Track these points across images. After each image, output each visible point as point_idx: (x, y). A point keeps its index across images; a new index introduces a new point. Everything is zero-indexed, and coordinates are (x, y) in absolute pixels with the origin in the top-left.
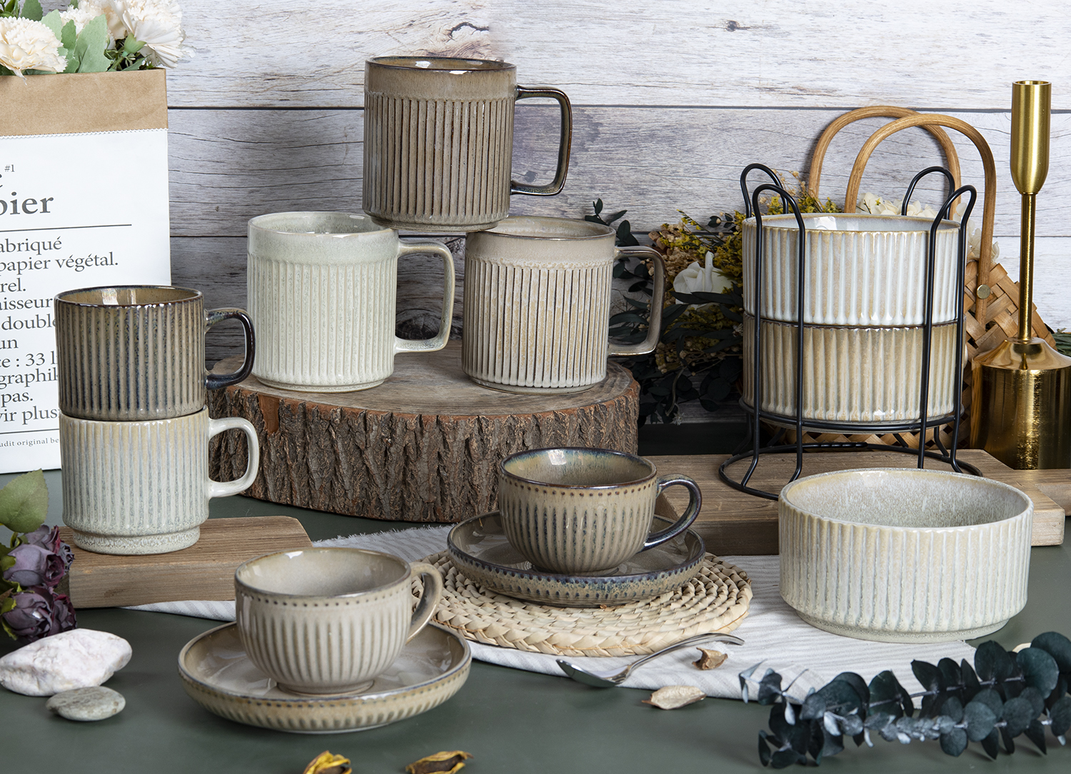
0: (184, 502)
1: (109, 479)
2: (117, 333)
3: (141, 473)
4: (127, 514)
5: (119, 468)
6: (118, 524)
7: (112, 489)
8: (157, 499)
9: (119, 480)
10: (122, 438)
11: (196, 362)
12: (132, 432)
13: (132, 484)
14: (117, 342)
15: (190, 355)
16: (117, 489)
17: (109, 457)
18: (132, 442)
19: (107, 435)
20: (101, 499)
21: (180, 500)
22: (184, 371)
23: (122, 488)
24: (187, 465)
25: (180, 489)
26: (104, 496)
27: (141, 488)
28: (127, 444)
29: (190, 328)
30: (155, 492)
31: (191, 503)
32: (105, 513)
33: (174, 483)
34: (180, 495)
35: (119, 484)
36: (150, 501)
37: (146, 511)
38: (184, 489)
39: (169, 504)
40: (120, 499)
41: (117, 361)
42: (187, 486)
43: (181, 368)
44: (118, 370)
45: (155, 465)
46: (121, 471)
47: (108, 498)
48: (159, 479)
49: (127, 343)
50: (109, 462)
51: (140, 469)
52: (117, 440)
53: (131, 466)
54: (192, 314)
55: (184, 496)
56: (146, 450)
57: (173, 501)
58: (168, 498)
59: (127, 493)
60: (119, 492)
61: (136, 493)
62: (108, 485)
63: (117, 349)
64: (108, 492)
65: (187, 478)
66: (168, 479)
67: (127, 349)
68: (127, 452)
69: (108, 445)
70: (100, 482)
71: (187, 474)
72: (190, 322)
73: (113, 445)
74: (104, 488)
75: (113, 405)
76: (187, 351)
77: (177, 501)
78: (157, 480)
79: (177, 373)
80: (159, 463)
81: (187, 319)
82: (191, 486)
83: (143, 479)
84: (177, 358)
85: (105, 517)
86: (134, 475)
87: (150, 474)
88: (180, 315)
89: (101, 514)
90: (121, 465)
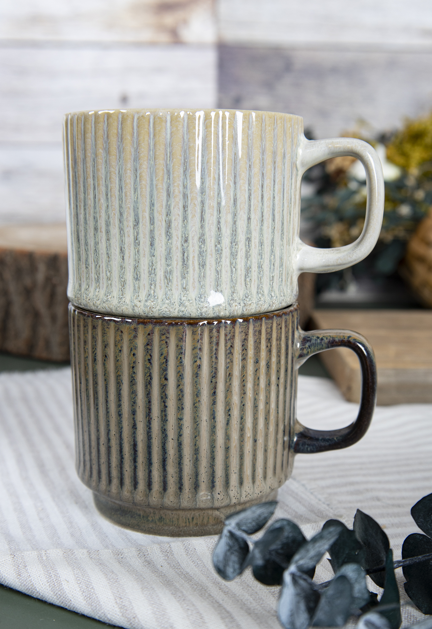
0: (233, 266)
1: (103, 214)
3: (152, 205)
4: (129, 276)
5: (117, 193)
6: (115, 293)
7: (108, 232)
8: (180, 255)
9: (117, 214)
10: (121, 138)
12: (138, 127)
13: (137, 222)
16: (115, 231)
17: (102, 173)
18: (138, 145)
19: (100, 133)
20: (93, 248)
21: (226, 261)
23: (121, 229)
24: (243, 197)
25: (226, 241)
26: (96, 244)
27: (152, 232)
28: (129, 149)
30: (177, 242)
31: (248, 270)
32: (98, 273)
33: (214, 228)
34: (226, 252)
35: (117, 222)
36: (168, 257)
37: (160, 274)
38: (234, 242)
39: (202, 265)
40: (118, 250)
42: (241, 237)
45: (177, 190)
46: (121, 199)
47: (102, 246)
48: (185, 218)
50: (102, 182)
51: (151, 197)
52: (114, 140)
53: (135, 190)
55: (234, 255)
56: (161, 162)
57: (210, 261)
58: (201, 254)
59: (129, 240)
60: (118, 236)
61: (145, 241)
62: (102, 224)
64: (102, 236)
65: (242, 224)
66: (202, 219)
68: (130, 165)
69: (101, 151)
70: (92, 218)
71: (242, 216)
73: (108, 152)
74: (96, 229)
77: (218, 262)
78: (181, 219)
80: (185, 187)
82: (249, 240)
83: (156, 215)
85: (98, 280)
86: (141, 207)
87: (168, 207)
89: (93, 276)
90: (121, 188)
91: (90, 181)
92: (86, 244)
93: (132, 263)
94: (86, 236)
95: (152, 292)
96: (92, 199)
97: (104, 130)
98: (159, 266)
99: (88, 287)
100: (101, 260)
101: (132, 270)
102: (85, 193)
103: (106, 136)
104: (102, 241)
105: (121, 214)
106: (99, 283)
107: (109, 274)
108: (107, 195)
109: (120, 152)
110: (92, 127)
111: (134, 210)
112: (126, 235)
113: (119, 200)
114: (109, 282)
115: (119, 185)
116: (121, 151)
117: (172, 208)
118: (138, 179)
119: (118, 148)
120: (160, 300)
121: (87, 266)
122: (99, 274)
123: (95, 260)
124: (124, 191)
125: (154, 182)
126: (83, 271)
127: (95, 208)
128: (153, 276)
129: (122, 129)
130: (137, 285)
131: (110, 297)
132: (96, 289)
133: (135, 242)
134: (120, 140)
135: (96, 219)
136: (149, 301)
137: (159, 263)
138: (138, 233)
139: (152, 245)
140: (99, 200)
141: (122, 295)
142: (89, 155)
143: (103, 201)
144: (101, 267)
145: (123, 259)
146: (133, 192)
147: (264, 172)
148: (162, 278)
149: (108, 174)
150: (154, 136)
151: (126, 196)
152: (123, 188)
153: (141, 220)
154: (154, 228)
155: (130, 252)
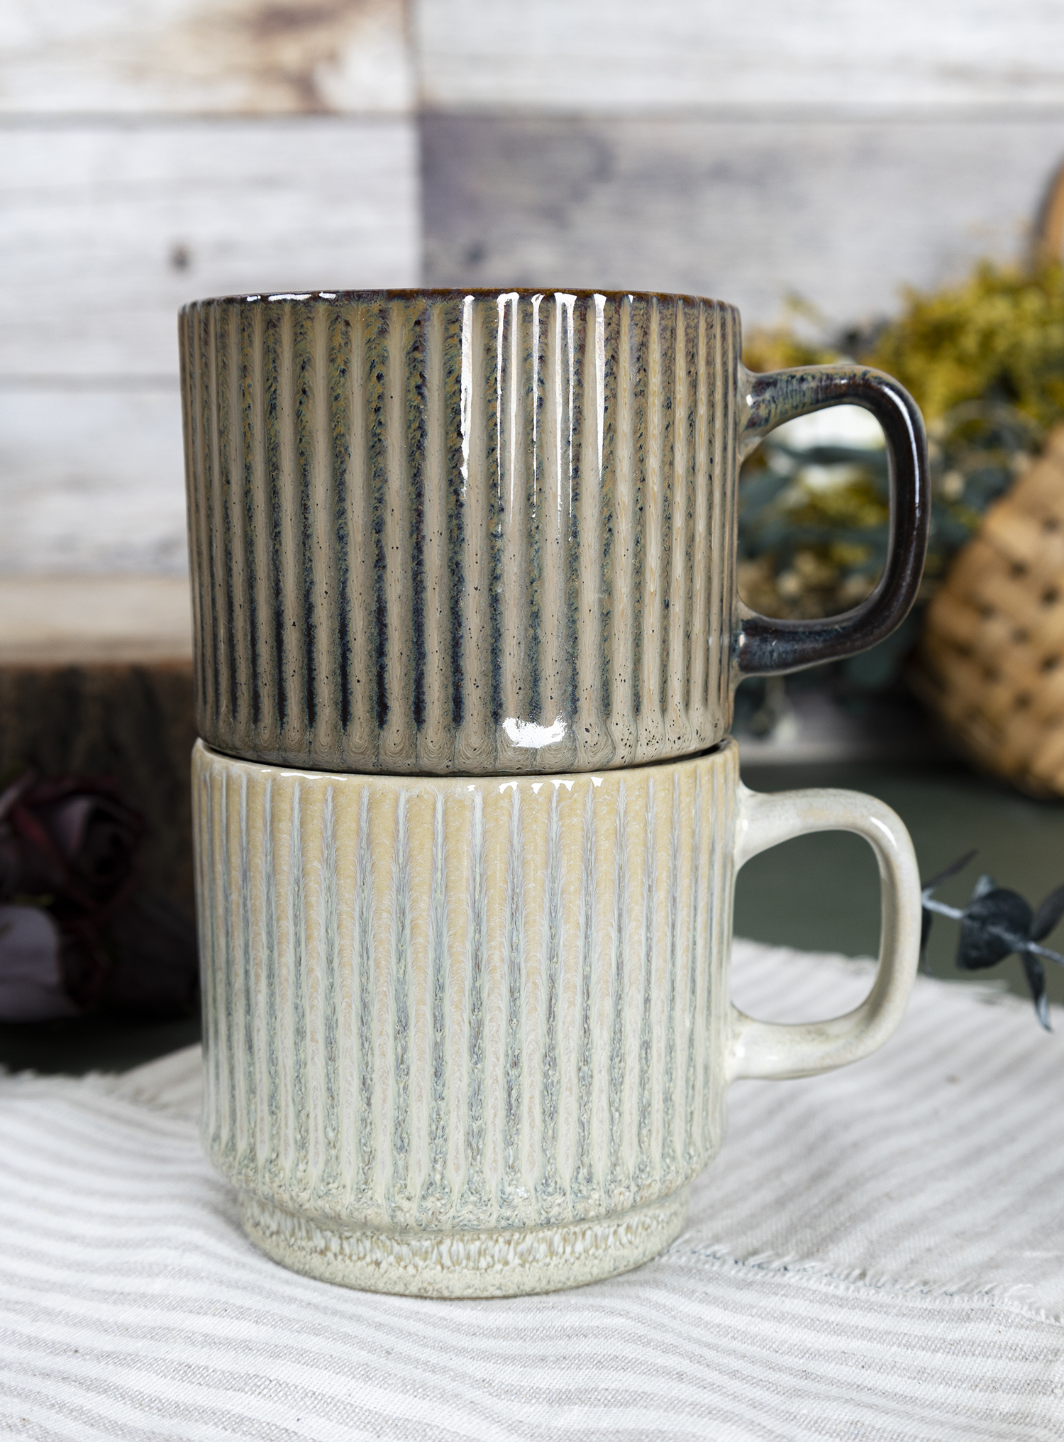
0: (614, 1106)
1: (320, 1002)
2: (377, 409)
3: (439, 987)
4: (383, 1142)
5: (356, 960)
6: (349, 1174)
7: (330, 1042)
8: (501, 1095)
9: (356, 1005)
10: (369, 841)
11: (699, 556)
12: (408, 818)
13: (403, 1026)
14: (376, 447)
15: (679, 521)
16: (348, 1041)
17: (318, 913)
18: (409, 857)
19: (315, 825)
20: (290, 1073)
21: (599, 1100)
22: (653, 584)
23: (365, 1040)
24: (635, 958)
25: (600, 1057)
26: (300, 1065)
27: (438, 1046)
28: (386, 865)
29: (681, 413)
30: (494, 1067)
31: (644, 1110)
32: (302, 1129)
33: (576, 1033)
34: (601, 1080)
35: (355, 1024)
36: (476, 1099)
37: (456, 1136)
38: (617, 1055)
39: (550, 1114)
40: (356, 1083)
41: (378, 527)
42: (632, 1044)
43: (639, 571)
44: (380, 563)
45: (497, 955)
46: (364, 973)
47: (316, 1072)
48: (514, 1015)
49: (416, 450)
50: (319, 933)
51: (438, 970)
52: (349, 845)
53: (400, 956)
54: (692, 357)
55: (616, 1084)
56: (462, 896)
57: (567, 1103)
58: (548, 1089)
59: (384, 1061)
60: (356, 1054)
61: (421, 1067)
62: (315, 1022)
63: (377, 475)
64: (316, 1050)
65: (632, 1015)
66: (551, 1014)
67: (416, 476)
68: (388, 901)
69: (315, 865)
70: (289, 1007)
71: (634, 996)
72: (681, 390)
73: (334, 868)
74: (300, 1032)
75: (361, 706)
76: (667, 502)
77: (584, 1103)
78: (504, 1017)
79: (623, 586)
80: (513, 948)
81: (668, 371)
82: (646, 1046)
83: (448, 1009)
84: (624, 526)
85: (302, 1145)
86: (413, 992)
87: (477, 992)
88: (642, 348)
89: (290, 1133)
90: (365, 950)
91: (288, 925)
92: (272, 1060)
93: (391, 1112)
94: (271, 1043)
95: (438, 1177)
96: (292, 967)
97: (324, 821)
98: (453, 1120)
99: (274, 1156)
100: (311, 1102)
101: (390, 1128)
102: (271, 949)
103: (329, 833)
104: (316, 1059)
105: (365, 1006)
106: (307, 1152)
107: (331, 1135)
108: (330, 961)
109: (363, 871)
110: (292, 809)
111: (397, 1000)
112: (377, 1052)
113: (361, 974)
114: (333, 1152)
115: (362, 943)
116: (366, 868)
117: (484, 995)
118: (407, 931)
119: (360, 862)
120: (455, 1196)
121: (274, 1108)
122: (307, 1131)
123: (298, 1099)
124: (372, 956)
125: (446, 940)
126: (262, 1119)
127: (298, 985)
128: (439, 1141)
129: (370, 821)
130: (401, 1163)
131: (336, 1185)
132: (297, 1165)
133: (397, 1067)
134: (364, 845)
135: (300, 1010)
136: (431, 1199)
137: (453, 1115)
138: (405, 1050)
139: (438, 1074)
140: (310, 971)
141: (366, 1183)
142: (286, 868)
143: (319, 972)
144: (312, 1116)
145: (369, 1104)
146: (394, 960)
147: (677, 895)
148: (462, 1146)
149: (335, 917)
150: (445, 838)
151: (377, 966)
152: (372, 950)
153: (412, 1022)
154: (443, 1038)
155: (385, 1090)
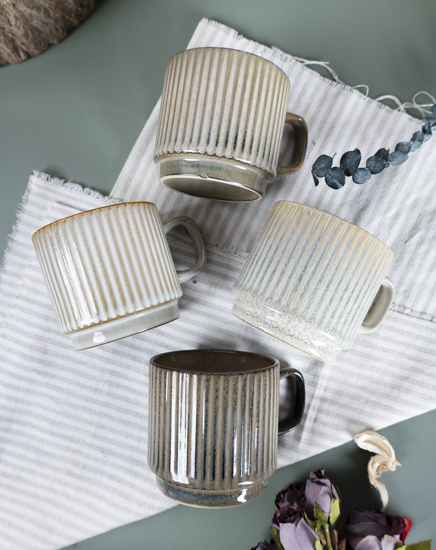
91: (329, 255)
93: (334, 308)
94: (309, 281)
95: (336, 327)
96: (326, 265)
97: (351, 236)
98: (344, 315)
99: (296, 308)
100: (315, 299)
101: (332, 312)
102: (321, 259)
103: (351, 239)
104: (322, 289)
105: (341, 281)
106: (308, 310)
107: (317, 308)
108: (337, 268)
109: (355, 251)
110: (344, 229)
111: (348, 283)
112: (338, 293)
113: (343, 274)
114: (316, 313)
115: (347, 267)
116: (356, 250)
117: (362, 290)
118: (358, 269)
119: (356, 249)
120: (337, 333)
121: (302, 297)
122: (311, 305)
123: (312, 297)
124: (348, 271)
125: (363, 274)
126: (296, 298)
127: (325, 270)
128: (340, 319)
129: (362, 240)
130: (330, 321)
131: (313, 321)
132: (303, 313)
133: (340, 298)
134: (358, 245)
135: (323, 276)
136: (333, 332)
137: (345, 314)
138: (344, 295)
139: (347, 304)
140: (331, 268)
141: (321, 323)
142: (336, 242)
143: (333, 269)
144: (314, 302)
145: (330, 305)
146: (352, 274)
149: (344, 258)
151: (348, 274)
152: (348, 269)
153: (348, 289)
154: (352, 296)
155: (335, 303)
